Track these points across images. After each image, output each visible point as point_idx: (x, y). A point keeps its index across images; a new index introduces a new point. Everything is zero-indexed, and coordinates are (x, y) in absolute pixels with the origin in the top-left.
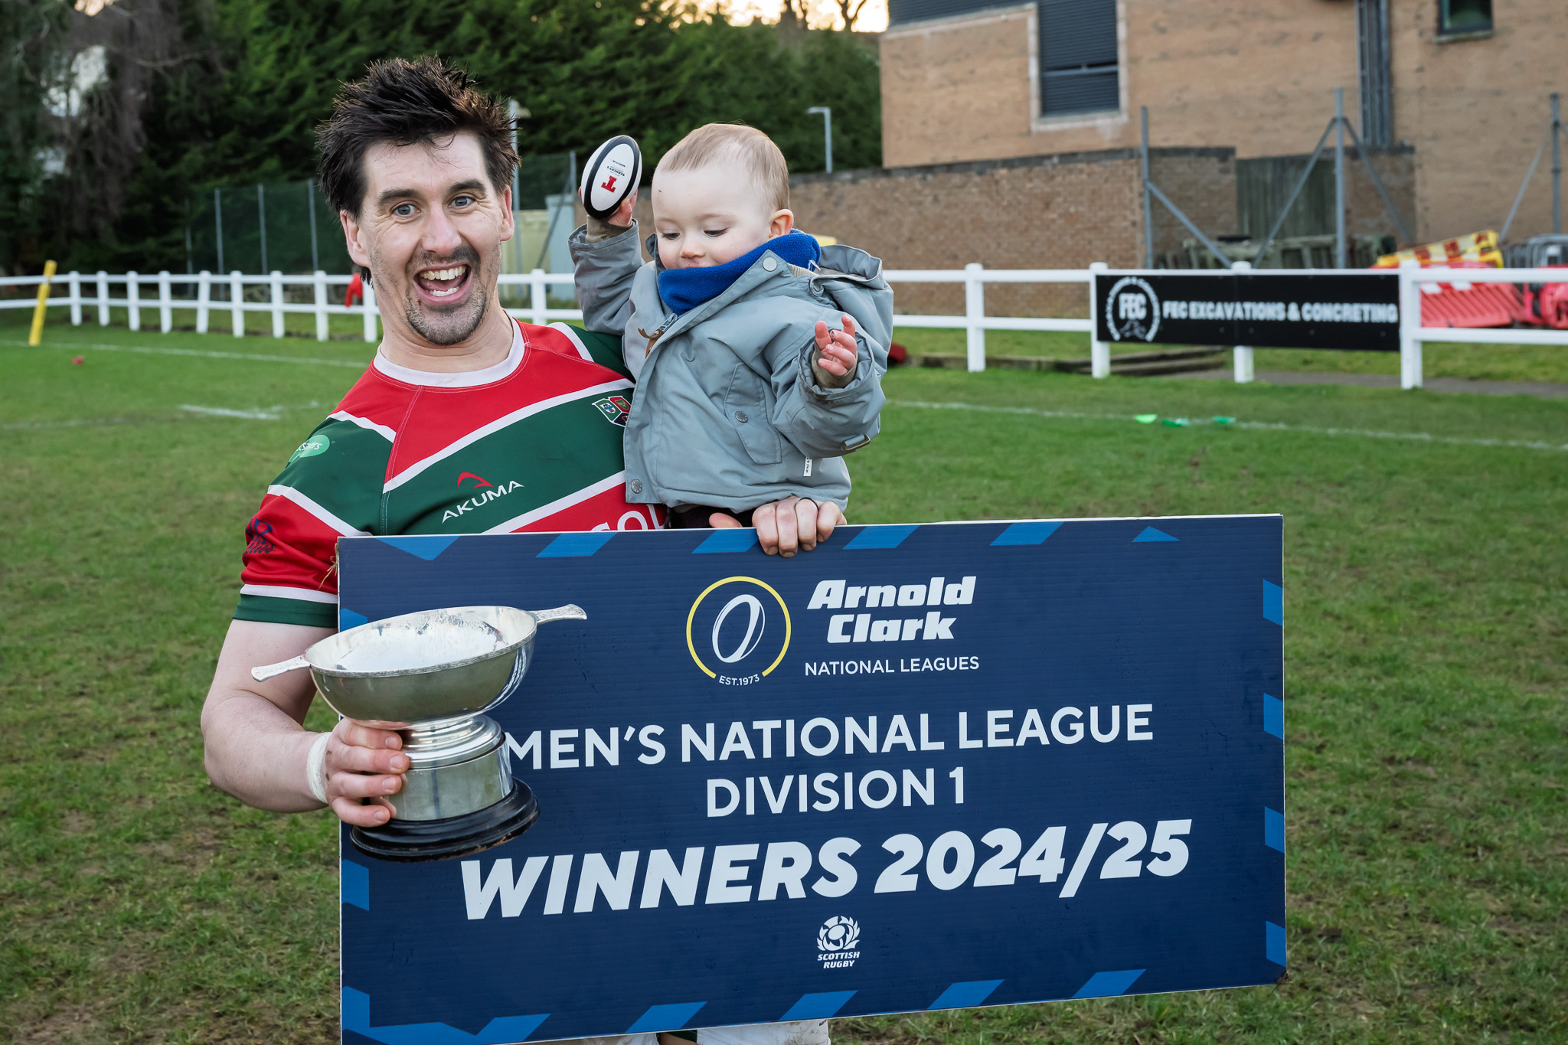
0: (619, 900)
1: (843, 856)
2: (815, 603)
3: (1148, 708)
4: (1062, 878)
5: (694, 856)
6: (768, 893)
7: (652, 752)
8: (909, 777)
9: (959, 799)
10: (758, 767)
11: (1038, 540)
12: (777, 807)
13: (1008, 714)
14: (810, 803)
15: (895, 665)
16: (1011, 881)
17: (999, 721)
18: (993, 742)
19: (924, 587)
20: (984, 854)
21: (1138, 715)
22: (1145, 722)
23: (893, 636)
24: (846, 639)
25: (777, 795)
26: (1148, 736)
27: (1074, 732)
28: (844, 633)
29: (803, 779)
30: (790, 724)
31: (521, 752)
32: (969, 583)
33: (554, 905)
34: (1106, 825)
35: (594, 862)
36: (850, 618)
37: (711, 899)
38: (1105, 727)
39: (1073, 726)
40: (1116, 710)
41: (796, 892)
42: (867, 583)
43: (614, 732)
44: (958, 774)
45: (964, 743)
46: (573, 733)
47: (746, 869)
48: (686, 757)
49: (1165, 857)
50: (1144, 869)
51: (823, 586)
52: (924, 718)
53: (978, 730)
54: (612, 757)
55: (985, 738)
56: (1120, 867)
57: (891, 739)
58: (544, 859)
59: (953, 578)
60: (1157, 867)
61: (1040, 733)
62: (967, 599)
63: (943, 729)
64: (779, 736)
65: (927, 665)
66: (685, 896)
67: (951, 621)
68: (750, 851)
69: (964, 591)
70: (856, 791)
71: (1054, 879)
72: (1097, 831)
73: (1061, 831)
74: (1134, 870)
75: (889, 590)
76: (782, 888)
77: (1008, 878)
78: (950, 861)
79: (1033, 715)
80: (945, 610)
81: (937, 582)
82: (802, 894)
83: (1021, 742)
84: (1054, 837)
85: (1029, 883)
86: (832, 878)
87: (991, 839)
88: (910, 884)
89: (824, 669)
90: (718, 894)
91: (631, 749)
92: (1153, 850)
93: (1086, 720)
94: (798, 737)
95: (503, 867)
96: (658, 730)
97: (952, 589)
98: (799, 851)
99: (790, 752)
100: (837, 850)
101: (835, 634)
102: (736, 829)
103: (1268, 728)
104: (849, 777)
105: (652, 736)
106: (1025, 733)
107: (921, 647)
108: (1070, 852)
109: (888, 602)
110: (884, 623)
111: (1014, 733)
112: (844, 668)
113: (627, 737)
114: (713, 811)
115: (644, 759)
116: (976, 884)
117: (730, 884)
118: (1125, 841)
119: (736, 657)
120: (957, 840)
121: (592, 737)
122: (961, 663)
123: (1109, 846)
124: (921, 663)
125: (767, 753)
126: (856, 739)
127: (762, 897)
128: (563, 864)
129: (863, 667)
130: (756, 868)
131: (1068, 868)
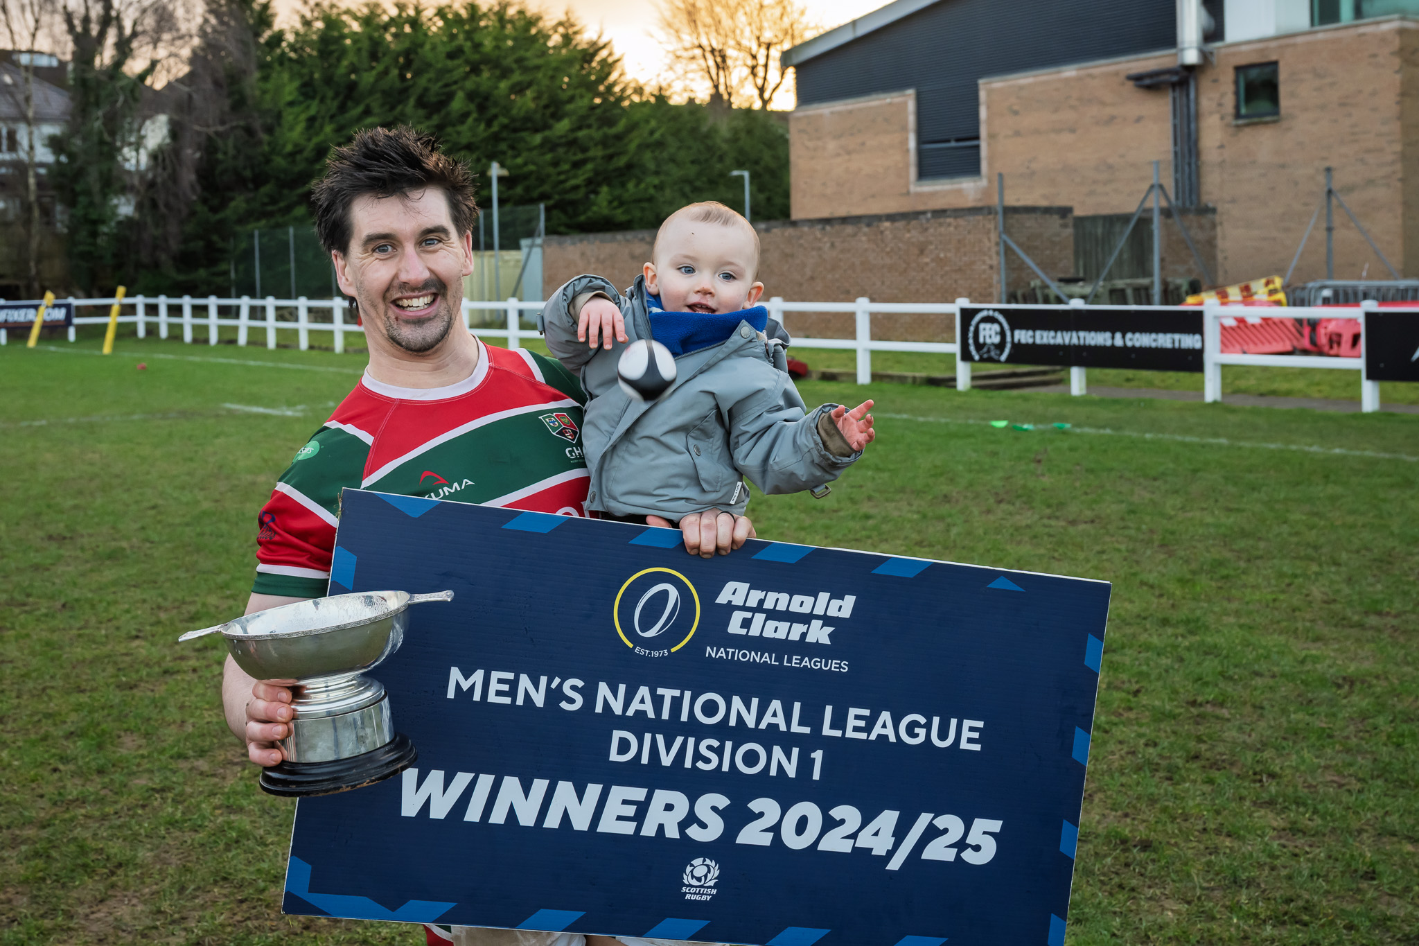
0: (527, 818)
1: (714, 809)
2: (722, 599)
3: (980, 724)
4: (891, 853)
5: (594, 790)
6: (649, 830)
7: (571, 701)
8: (778, 752)
9: (816, 776)
10: (655, 726)
11: (911, 574)
12: (667, 760)
13: (866, 712)
14: (695, 761)
15: (779, 659)
16: (849, 851)
17: (857, 717)
18: (850, 734)
19: (812, 599)
20: (829, 824)
21: (971, 729)
22: (976, 735)
23: (781, 635)
24: (744, 632)
25: (668, 751)
26: (977, 747)
27: (917, 735)
28: (742, 627)
29: (691, 741)
30: (688, 694)
31: (465, 685)
32: (850, 601)
33: (473, 814)
34: (932, 815)
35: (511, 784)
36: (749, 615)
37: (600, 829)
38: (943, 735)
39: (917, 730)
40: (954, 722)
41: (672, 832)
42: (766, 588)
43: (543, 680)
44: (818, 755)
45: (827, 731)
46: (510, 676)
47: (634, 808)
48: (599, 709)
49: (977, 848)
50: (958, 856)
51: (731, 586)
52: (797, 706)
53: (839, 722)
54: (539, 700)
55: (843, 728)
56: (938, 851)
57: (767, 719)
58: (471, 776)
59: (837, 595)
60: (969, 856)
61: (890, 731)
62: (846, 613)
63: (812, 717)
64: (677, 703)
65: (806, 662)
66: (581, 823)
67: (831, 629)
68: (639, 794)
69: (845, 607)
70: (733, 758)
71: (884, 854)
72: (924, 819)
73: (897, 813)
74: (950, 855)
75: (784, 597)
76: (661, 828)
77: (846, 847)
78: (802, 826)
79: (886, 716)
80: (827, 620)
81: (824, 597)
82: (677, 836)
83: (873, 737)
84: (889, 819)
85: (862, 854)
86: (703, 825)
87: (837, 812)
88: (766, 840)
89: (722, 653)
90: (608, 825)
91: (555, 696)
92: (968, 841)
93: (928, 726)
94: (693, 707)
95: (436, 776)
96: (580, 683)
97: (835, 603)
98: (679, 800)
99: (684, 717)
100: (710, 803)
101: (735, 627)
102: (631, 774)
103: (1075, 755)
104: (729, 745)
105: (574, 688)
106: (877, 730)
107: (802, 647)
108: (900, 833)
109: (782, 607)
110: (775, 623)
111: (868, 729)
112: (738, 655)
113: (554, 686)
114: (614, 757)
115: (564, 705)
116: (820, 848)
117: (620, 818)
118: (946, 831)
119: (651, 633)
120: (808, 808)
121: (525, 682)
122: (833, 665)
123: (932, 833)
124: (801, 660)
125: (665, 715)
126: (739, 715)
127: (643, 833)
128: (486, 781)
129: (754, 656)
130: (642, 809)
131: (897, 845)
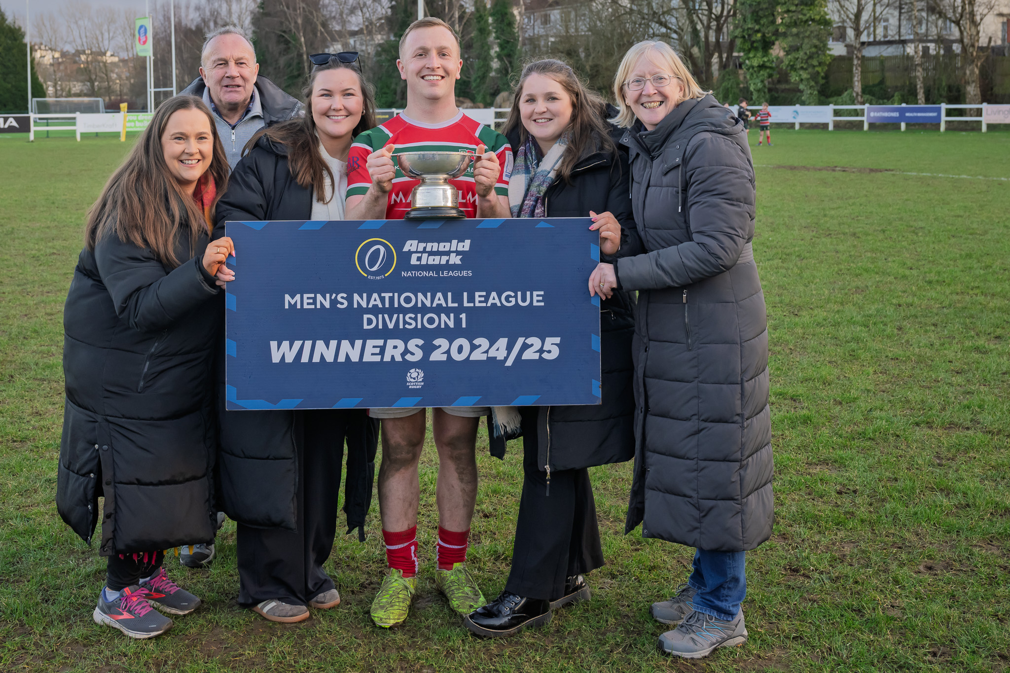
0: (330, 358)
1: (417, 346)
5: (358, 343)
6: (387, 358)
7: (342, 304)
8: (443, 316)
9: (464, 326)
10: (383, 311)
11: (496, 226)
12: (391, 326)
13: (484, 293)
14: (404, 325)
15: (438, 273)
16: (485, 359)
17: (480, 296)
18: (477, 304)
20: (474, 347)
21: (538, 296)
22: (541, 298)
25: (391, 322)
26: (542, 304)
29: (401, 316)
30: (396, 295)
31: (293, 302)
33: (305, 359)
34: (524, 338)
35: (320, 344)
37: (364, 360)
38: (524, 300)
39: (510, 299)
40: (528, 293)
41: (398, 358)
42: (426, 241)
43: (328, 296)
44: (463, 316)
45: (466, 304)
46: (312, 295)
47: (379, 349)
48: (355, 306)
49: (549, 352)
50: (540, 356)
52: (450, 294)
53: (471, 299)
54: (327, 305)
55: (474, 303)
56: (529, 355)
57: (436, 302)
58: (301, 341)
59: (461, 240)
60: (545, 356)
61: (497, 301)
63: (457, 298)
64: (392, 299)
65: (451, 273)
66: (355, 358)
68: (380, 342)
70: (422, 321)
71: (503, 358)
72: (520, 341)
73: (506, 340)
74: (536, 356)
76: (393, 357)
78: (460, 349)
79: (494, 294)
82: (401, 360)
83: (489, 305)
84: (503, 342)
85: (492, 360)
86: (413, 354)
87: (477, 342)
88: (444, 358)
89: (409, 274)
90: (367, 358)
91: (334, 302)
92: (544, 349)
93: (516, 297)
94: (399, 300)
95: (286, 344)
96: (345, 295)
98: (400, 344)
99: (396, 305)
100: (414, 344)
102: (375, 334)
103: (594, 302)
104: (419, 316)
105: (342, 298)
106: (491, 301)
107: (448, 267)
108: (510, 348)
111: (486, 301)
112: (418, 274)
113: (333, 298)
114: (366, 327)
115: (339, 306)
116: (471, 359)
117: (373, 354)
118: (532, 345)
119: (375, 268)
120: (462, 341)
121: (319, 296)
122: (464, 273)
123: (525, 347)
124: (448, 273)
125: (387, 305)
126: (422, 302)
127: (385, 360)
128: (308, 344)
129: (425, 273)
130: (383, 350)
131: (508, 354)
